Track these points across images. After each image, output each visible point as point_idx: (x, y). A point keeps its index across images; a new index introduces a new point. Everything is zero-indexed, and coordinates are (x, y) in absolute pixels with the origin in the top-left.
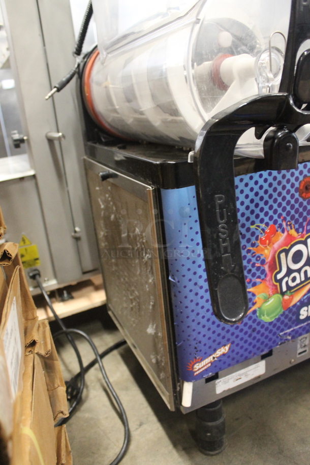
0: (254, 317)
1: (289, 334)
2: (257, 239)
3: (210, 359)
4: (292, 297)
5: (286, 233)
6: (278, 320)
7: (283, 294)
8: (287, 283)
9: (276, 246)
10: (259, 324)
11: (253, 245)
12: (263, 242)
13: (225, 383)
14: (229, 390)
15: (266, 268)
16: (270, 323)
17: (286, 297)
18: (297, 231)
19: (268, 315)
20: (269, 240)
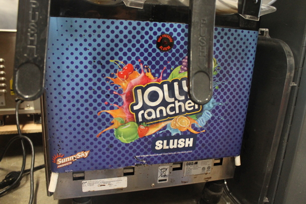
0: (111, 135)
1: (145, 159)
2: (115, 71)
3: (71, 158)
4: (148, 128)
5: (143, 74)
6: (134, 144)
7: (139, 123)
8: (143, 115)
9: (133, 81)
10: (116, 142)
11: (112, 76)
12: (122, 76)
13: (90, 185)
14: (94, 192)
15: (124, 97)
16: (127, 145)
17: (142, 127)
18: (154, 75)
19: (125, 137)
20: (127, 76)
